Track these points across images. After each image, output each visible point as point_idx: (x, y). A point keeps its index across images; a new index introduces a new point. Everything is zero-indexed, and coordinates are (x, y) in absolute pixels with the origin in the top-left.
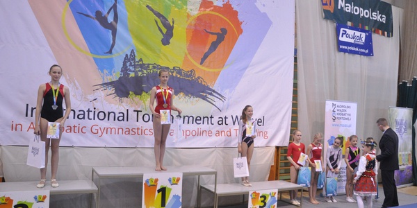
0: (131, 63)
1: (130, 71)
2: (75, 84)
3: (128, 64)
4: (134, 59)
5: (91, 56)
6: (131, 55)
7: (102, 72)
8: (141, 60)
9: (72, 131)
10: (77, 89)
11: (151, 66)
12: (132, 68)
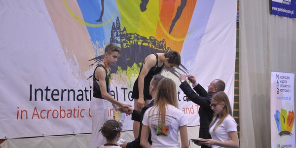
0: (117, 33)
1: (117, 42)
2: (73, 60)
3: (115, 34)
4: (119, 28)
5: (84, 24)
6: (117, 22)
7: (95, 44)
8: (125, 29)
9: (72, 116)
10: (75, 64)
11: (132, 36)
12: (118, 39)
